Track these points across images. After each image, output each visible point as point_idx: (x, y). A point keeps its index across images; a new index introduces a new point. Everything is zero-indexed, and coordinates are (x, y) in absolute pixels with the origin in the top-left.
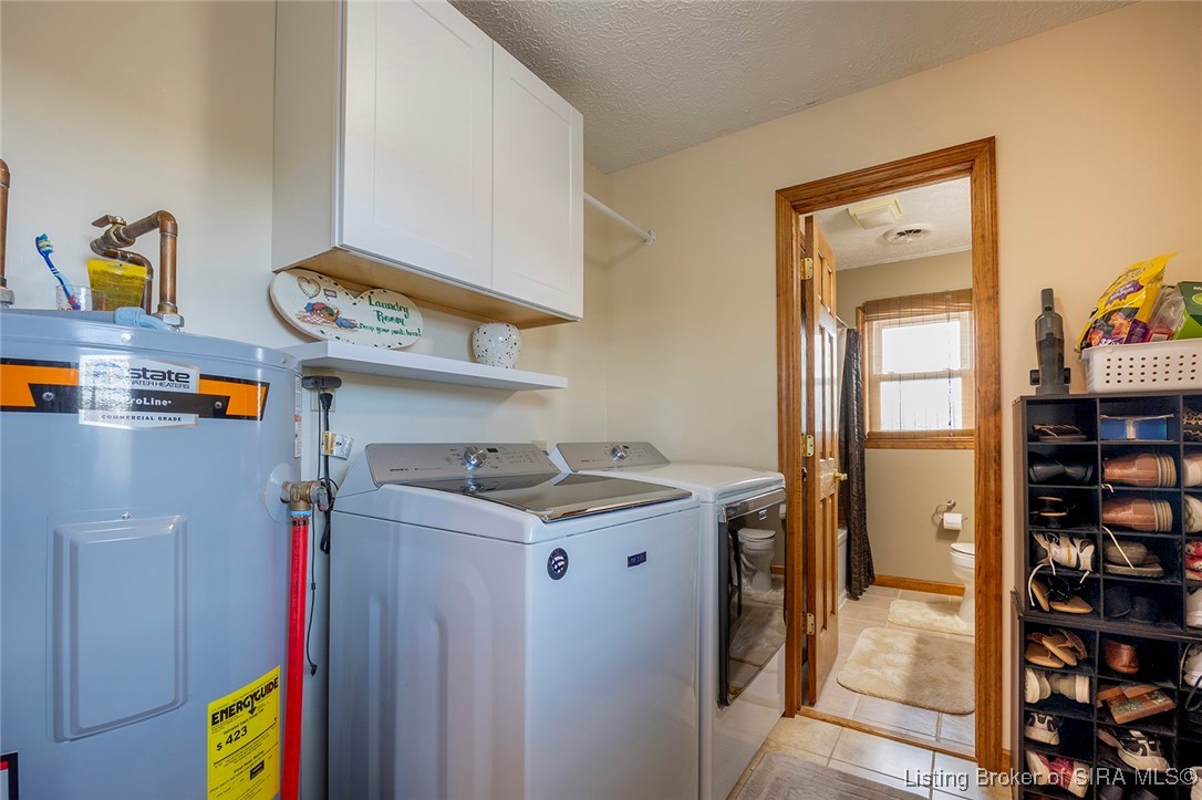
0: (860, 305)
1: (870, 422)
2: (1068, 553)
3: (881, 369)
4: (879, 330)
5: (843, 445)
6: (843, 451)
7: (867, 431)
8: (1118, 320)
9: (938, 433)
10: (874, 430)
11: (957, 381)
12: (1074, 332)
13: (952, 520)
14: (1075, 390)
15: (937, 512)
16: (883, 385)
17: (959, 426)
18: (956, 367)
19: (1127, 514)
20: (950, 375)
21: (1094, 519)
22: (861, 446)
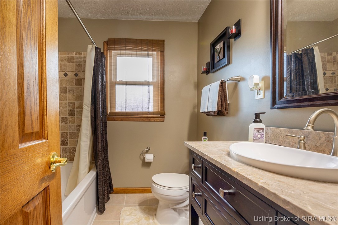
0: (106, 41)
1: (110, 106)
3: (116, 78)
4: (115, 56)
5: (94, 119)
6: (94, 124)
7: (109, 111)
9: (143, 113)
10: (113, 111)
11: (151, 87)
13: (149, 157)
15: (142, 154)
16: (117, 86)
17: (151, 110)
22: (105, 120)
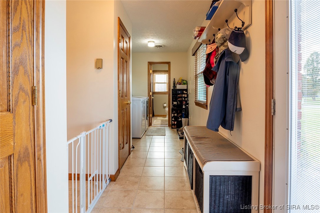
2: (175, 103)
8: (179, 83)
11: (166, 84)
12: (176, 82)
13: (165, 105)
14: (176, 89)
15: (163, 105)
16: (156, 84)
17: (166, 91)
18: (166, 82)
19: (179, 99)
20: (165, 83)
21: (177, 100)
